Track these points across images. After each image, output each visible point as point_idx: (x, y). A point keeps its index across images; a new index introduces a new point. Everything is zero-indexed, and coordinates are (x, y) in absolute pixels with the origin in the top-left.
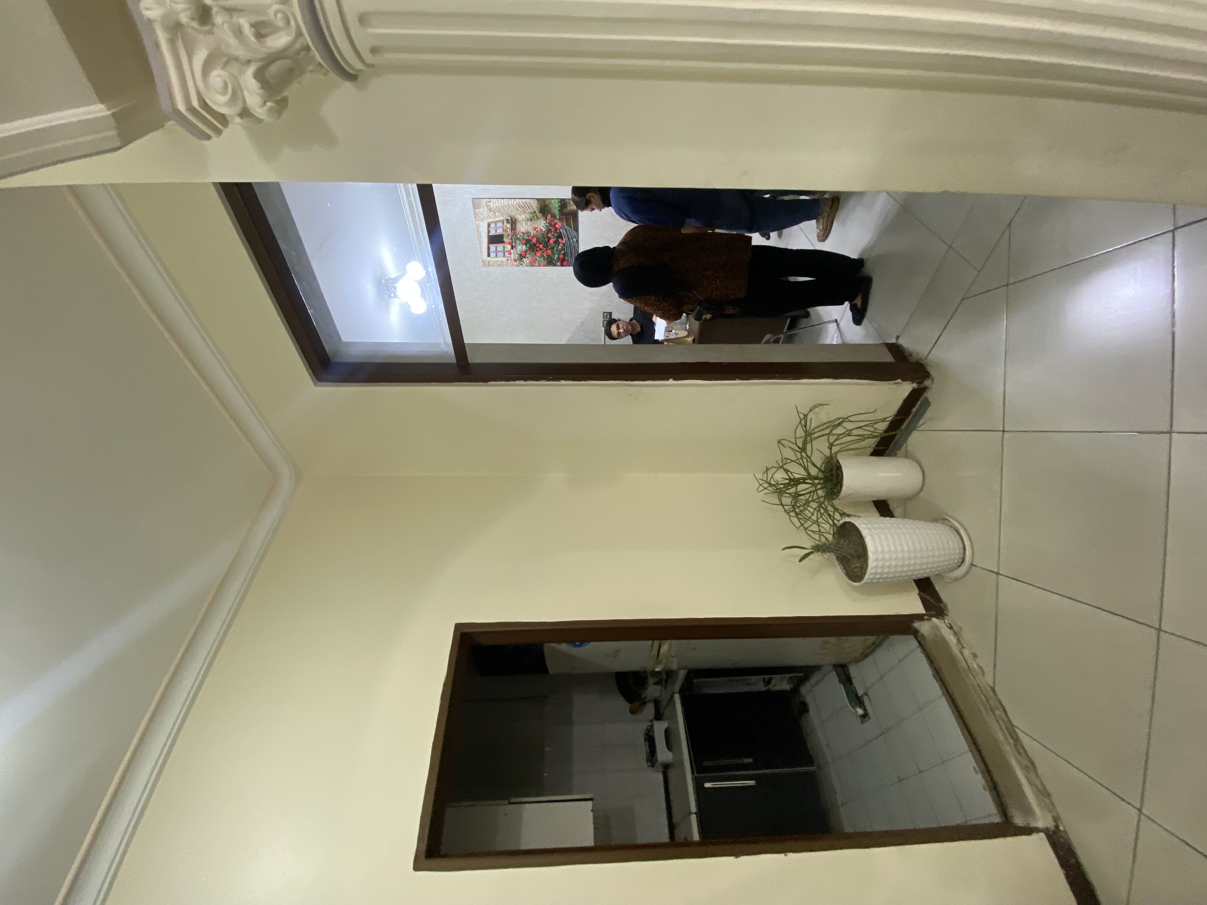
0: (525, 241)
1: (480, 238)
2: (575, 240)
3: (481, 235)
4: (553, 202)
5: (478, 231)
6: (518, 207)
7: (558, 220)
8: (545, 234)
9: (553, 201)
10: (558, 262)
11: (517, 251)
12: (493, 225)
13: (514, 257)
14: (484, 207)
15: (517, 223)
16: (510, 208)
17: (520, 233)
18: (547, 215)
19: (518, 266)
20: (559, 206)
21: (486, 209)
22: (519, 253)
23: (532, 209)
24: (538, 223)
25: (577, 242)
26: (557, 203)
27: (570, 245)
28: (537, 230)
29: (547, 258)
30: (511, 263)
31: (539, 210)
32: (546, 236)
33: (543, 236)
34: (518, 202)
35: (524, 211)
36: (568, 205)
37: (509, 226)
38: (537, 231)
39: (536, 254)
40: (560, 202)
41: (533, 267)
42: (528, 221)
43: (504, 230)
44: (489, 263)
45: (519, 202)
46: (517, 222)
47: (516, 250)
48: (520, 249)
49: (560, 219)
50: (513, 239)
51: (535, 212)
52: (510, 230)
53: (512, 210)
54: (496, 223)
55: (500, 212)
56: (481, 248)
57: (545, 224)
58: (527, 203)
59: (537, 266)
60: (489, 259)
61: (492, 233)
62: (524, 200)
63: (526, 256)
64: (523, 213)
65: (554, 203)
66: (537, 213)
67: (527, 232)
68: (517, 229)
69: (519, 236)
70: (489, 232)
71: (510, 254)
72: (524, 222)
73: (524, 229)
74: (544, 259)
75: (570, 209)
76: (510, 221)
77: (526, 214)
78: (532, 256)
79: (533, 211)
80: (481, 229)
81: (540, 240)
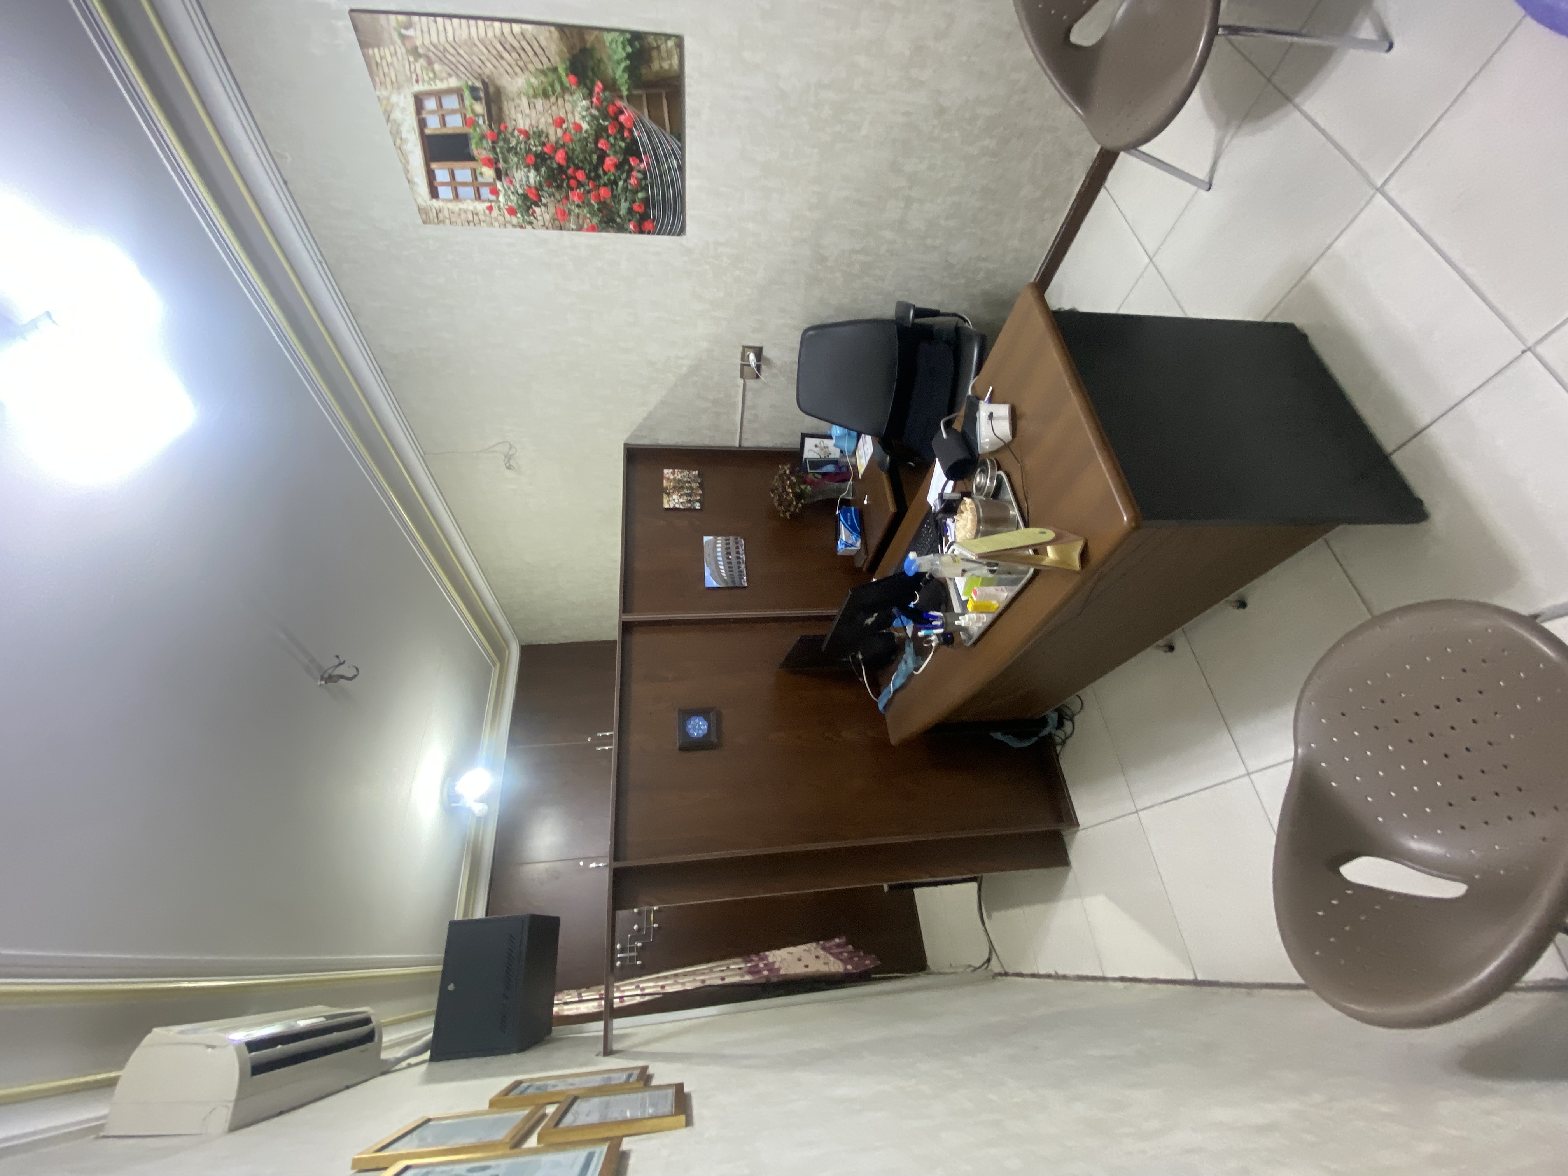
0: (533, 158)
1: (398, 142)
2: (675, 162)
3: (399, 132)
4: (610, 39)
5: (388, 120)
6: (500, 48)
7: (625, 99)
8: (591, 140)
9: (608, 37)
10: (630, 220)
11: (515, 187)
12: (430, 104)
13: (506, 201)
14: (393, 43)
15: (505, 103)
16: (475, 49)
17: (516, 133)
18: (593, 83)
19: (521, 227)
20: (629, 56)
21: (401, 50)
22: (520, 191)
23: (545, 60)
24: (569, 106)
25: (681, 168)
26: (620, 46)
27: (661, 176)
28: (565, 126)
29: (599, 209)
30: (501, 218)
31: (568, 63)
32: (593, 146)
33: (584, 149)
34: (498, 33)
35: (521, 64)
36: (654, 53)
37: (480, 108)
38: (565, 132)
39: (567, 198)
40: (631, 42)
41: (565, 233)
42: (535, 96)
43: (466, 121)
44: (440, 215)
45: (503, 34)
46: (503, 98)
47: (511, 182)
48: (521, 180)
49: (630, 99)
50: (498, 150)
51: (555, 70)
52: (487, 122)
53: (483, 58)
54: (439, 95)
55: (446, 61)
56: (407, 171)
57: (587, 109)
58: (528, 37)
59: (573, 230)
60: (435, 203)
61: (433, 125)
62: (516, 28)
63: (541, 201)
64: (517, 70)
65: (611, 43)
66: (562, 72)
67: (535, 129)
68: (507, 120)
69: (513, 143)
70: (422, 124)
71: (495, 192)
72: (524, 100)
73: (528, 122)
74: (593, 214)
75: (661, 67)
76: (482, 94)
77: (527, 73)
78: (559, 201)
79: (549, 65)
80: (396, 115)
81: (577, 158)
